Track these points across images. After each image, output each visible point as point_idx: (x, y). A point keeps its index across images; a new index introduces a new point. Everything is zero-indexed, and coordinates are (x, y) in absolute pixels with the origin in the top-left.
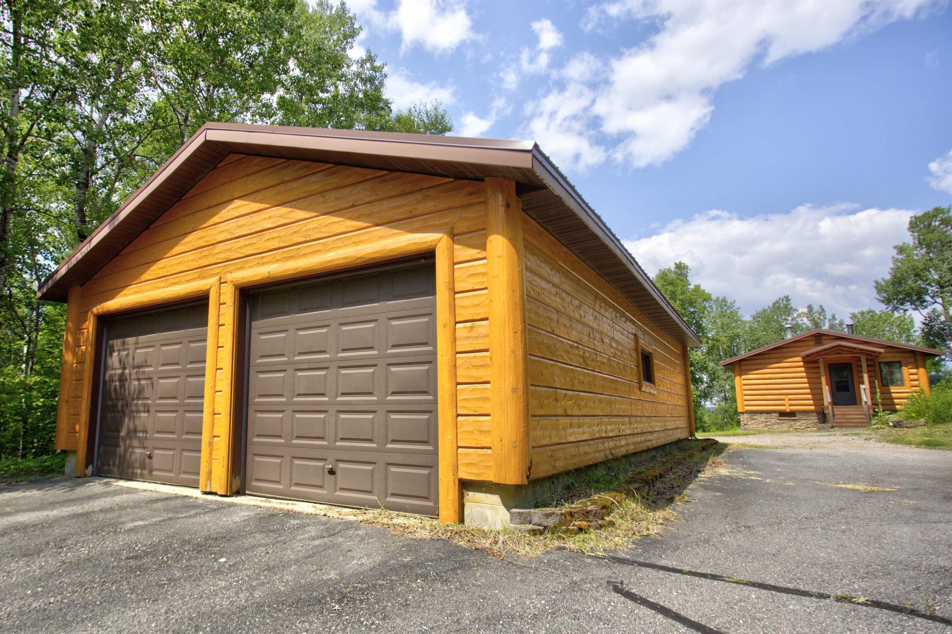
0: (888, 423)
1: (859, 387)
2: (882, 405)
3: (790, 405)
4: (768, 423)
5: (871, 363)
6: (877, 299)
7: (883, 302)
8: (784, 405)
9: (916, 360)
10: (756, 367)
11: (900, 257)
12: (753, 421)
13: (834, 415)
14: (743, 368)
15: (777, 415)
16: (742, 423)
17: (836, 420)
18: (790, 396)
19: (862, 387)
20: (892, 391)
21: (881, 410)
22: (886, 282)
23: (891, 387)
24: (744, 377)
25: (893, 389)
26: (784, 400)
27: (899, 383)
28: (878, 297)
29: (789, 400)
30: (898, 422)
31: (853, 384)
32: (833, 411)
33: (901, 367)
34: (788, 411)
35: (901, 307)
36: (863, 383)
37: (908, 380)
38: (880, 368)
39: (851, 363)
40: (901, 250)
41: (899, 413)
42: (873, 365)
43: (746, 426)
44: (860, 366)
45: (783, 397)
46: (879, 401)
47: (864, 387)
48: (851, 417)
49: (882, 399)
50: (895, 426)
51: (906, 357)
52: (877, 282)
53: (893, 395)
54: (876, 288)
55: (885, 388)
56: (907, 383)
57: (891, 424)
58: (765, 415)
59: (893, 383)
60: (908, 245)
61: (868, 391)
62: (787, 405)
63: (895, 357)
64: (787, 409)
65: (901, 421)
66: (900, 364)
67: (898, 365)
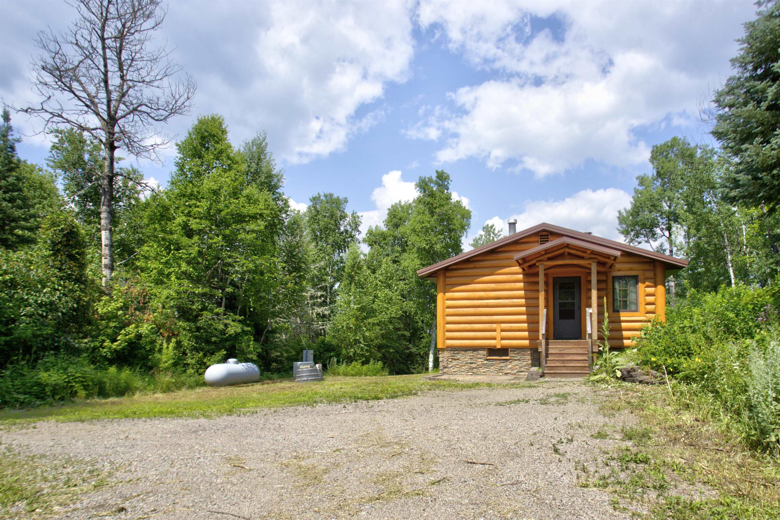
0: (614, 372)
1: (585, 311)
2: (609, 339)
3: (502, 339)
4: (474, 366)
5: (604, 278)
6: (619, 230)
7: (622, 233)
8: (495, 339)
9: (655, 274)
10: (462, 280)
11: (640, 188)
12: (455, 363)
13: (547, 355)
14: (449, 281)
15: (485, 353)
16: (441, 364)
17: (548, 365)
18: (503, 326)
19: (589, 311)
20: (622, 319)
21: (607, 349)
22: (627, 212)
23: (622, 314)
24: (449, 295)
25: (624, 316)
26: (495, 331)
27: (633, 307)
28: (619, 228)
29: (502, 331)
30: (629, 372)
31: (580, 308)
32: (547, 349)
33: (637, 283)
34: (499, 347)
35: (636, 239)
36: (590, 306)
37: (643, 304)
38: (613, 286)
39: (580, 277)
40: (642, 181)
41: (628, 352)
42: (605, 281)
43: (446, 370)
44: (590, 282)
45: (494, 326)
46: (606, 333)
47: (591, 311)
48: (569, 358)
49: (610, 331)
50: (623, 378)
51: (645, 270)
52: (620, 212)
53: (623, 324)
54: (619, 218)
55: (615, 314)
56: (642, 307)
57: (619, 374)
58: (470, 353)
59: (625, 306)
60: (648, 177)
61: (595, 318)
62: (498, 338)
63: (631, 269)
64: (498, 344)
65: (633, 370)
66: (636, 279)
67: (632, 282)
